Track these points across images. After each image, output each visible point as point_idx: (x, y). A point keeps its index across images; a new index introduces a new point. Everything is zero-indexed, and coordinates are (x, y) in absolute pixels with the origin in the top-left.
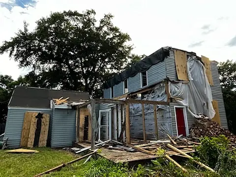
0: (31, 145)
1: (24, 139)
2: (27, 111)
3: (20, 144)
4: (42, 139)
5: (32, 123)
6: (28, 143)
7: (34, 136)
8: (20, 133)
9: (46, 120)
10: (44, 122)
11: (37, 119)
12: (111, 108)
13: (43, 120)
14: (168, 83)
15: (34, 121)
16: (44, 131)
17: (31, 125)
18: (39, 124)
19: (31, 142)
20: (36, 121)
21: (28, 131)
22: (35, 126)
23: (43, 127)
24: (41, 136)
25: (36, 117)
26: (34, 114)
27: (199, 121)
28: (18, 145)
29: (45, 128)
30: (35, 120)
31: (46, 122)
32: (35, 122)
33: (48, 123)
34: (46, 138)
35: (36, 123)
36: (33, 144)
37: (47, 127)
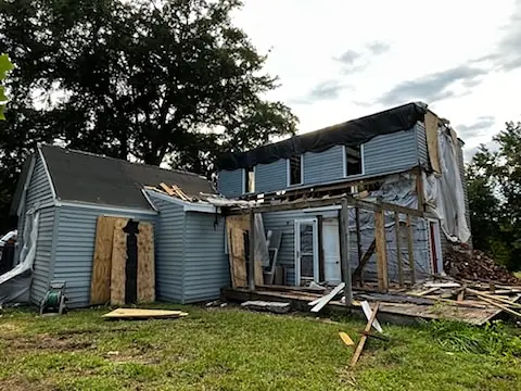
0: (119, 299)
1: (98, 284)
2: (101, 214)
3: (89, 296)
4: (143, 285)
5: (115, 245)
6: (113, 295)
7: (123, 278)
8: (88, 269)
9: (146, 236)
10: (143, 241)
11: (126, 235)
12: (318, 216)
13: (140, 237)
14: (420, 174)
15: (120, 240)
16: (146, 266)
17: (115, 251)
18: (132, 248)
19: (119, 292)
20: (125, 240)
21: (106, 264)
22: (124, 252)
23: (141, 255)
24: (140, 276)
25: (125, 230)
26: (119, 222)
27: (456, 248)
28: (85, 299)
29: (146, 258)
30: (121, 238)
31: (148, 241)
32: (122, 243)
33: (152, 246)
34: (151, 281)
35: (125, 245)
36: (123, 296)
37: (151, 255)
